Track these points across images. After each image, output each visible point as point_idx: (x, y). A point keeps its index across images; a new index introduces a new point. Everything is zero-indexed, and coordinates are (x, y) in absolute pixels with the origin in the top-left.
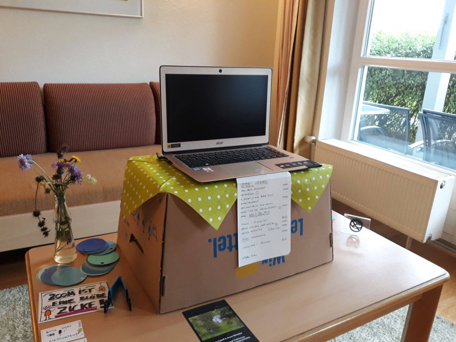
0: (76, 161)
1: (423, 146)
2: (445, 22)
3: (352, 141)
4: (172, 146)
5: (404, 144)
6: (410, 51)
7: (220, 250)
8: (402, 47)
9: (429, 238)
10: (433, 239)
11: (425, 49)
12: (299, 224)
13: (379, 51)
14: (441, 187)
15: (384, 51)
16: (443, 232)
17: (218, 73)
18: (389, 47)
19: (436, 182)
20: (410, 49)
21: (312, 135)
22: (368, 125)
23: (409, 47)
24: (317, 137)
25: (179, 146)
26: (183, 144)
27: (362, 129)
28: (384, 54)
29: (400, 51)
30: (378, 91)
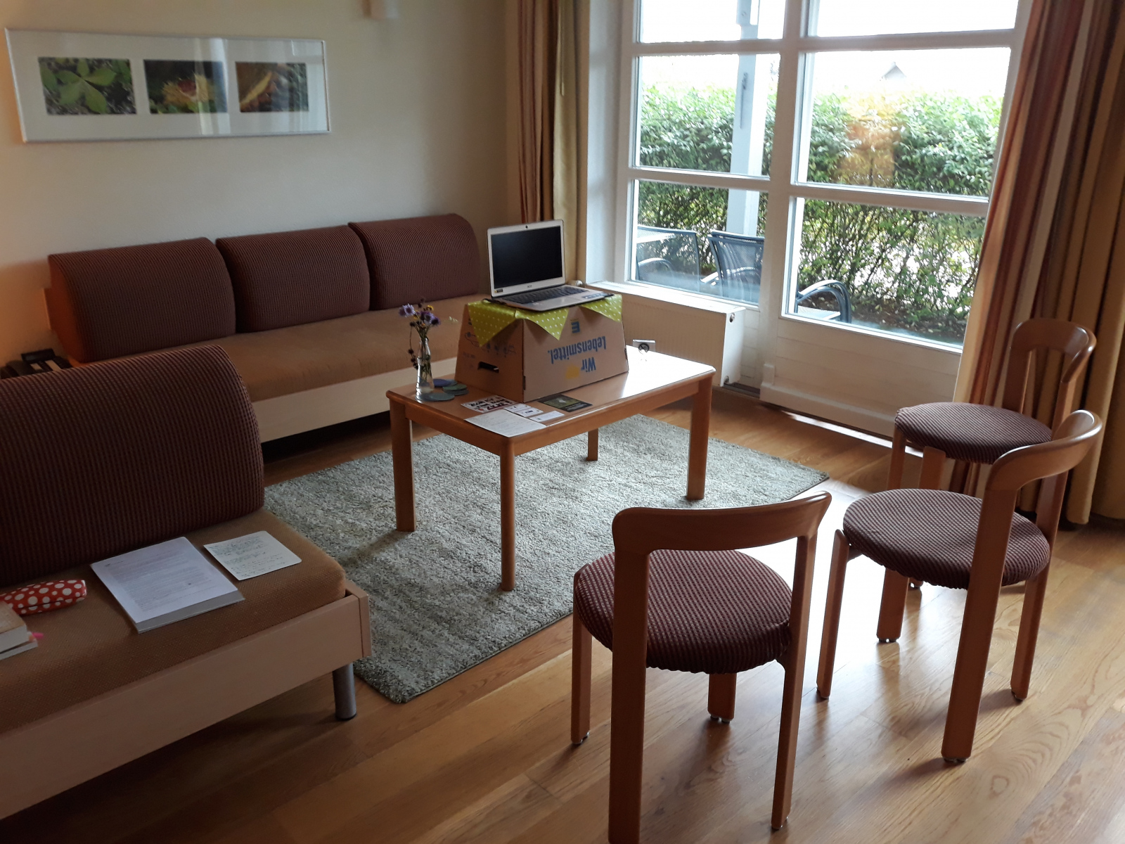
0: (431, 309)
1: (717, 279)
2: (744, 87)
3: (630, 282)
4: (498, 292)
5: (696, 278)
6: (703, 126)
7: (555, 359)
8: (690, 119)
9: (727, 381)
10: (731, 382)
11: (725, 122)
12: (603, 341)
13: (654, 127)
14: (731, 320)
15: (663, 127)
16: (742, 375)
17: (525, 229)
18: (669, 119)
19: (724, 315)
20: (702, 123)
21: (576, 278)
22: (649, 257)
23: (700, 120)
24: (584, 280)
25: (502, 291)
26: (504, 289)
27: (641, 263)
28: (664, 131)
29: (688, 126)
30: (659, 196)
